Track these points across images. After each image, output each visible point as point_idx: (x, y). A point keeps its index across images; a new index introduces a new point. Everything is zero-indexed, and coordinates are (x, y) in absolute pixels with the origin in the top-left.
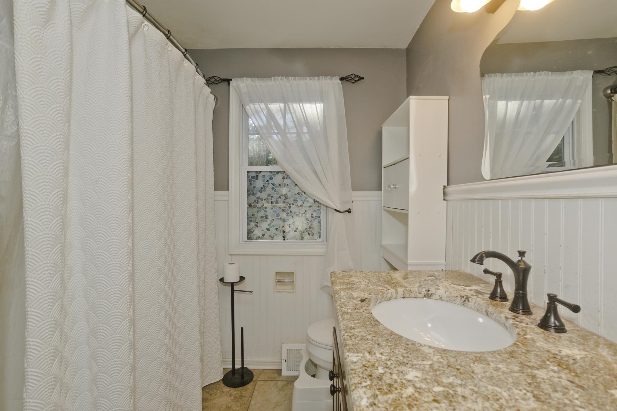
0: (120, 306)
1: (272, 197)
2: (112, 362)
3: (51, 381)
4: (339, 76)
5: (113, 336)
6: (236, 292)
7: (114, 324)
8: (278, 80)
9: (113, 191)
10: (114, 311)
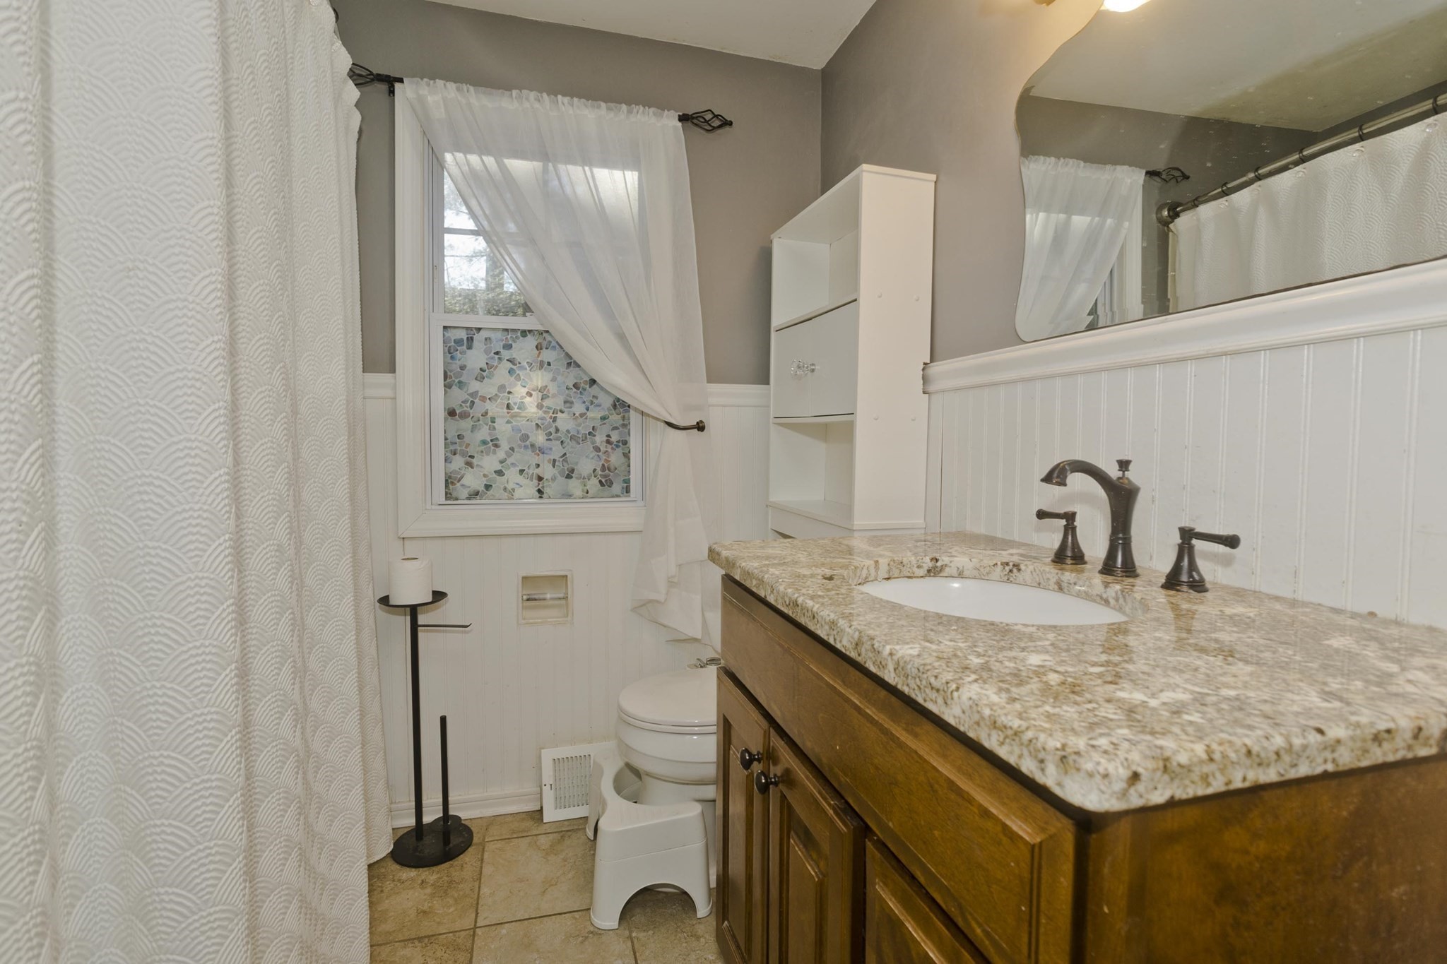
0: (213, 629)
1: (509, 393)
2: (196, 784)
3: (34, 842)
4: (676, 111)
5: (198, 712)
6: (422, 631)
7: (200, 678)
8: (527, 99)
9: (186, 303)
10: (198, 644)
